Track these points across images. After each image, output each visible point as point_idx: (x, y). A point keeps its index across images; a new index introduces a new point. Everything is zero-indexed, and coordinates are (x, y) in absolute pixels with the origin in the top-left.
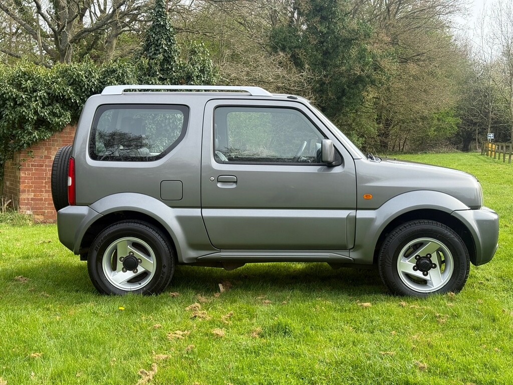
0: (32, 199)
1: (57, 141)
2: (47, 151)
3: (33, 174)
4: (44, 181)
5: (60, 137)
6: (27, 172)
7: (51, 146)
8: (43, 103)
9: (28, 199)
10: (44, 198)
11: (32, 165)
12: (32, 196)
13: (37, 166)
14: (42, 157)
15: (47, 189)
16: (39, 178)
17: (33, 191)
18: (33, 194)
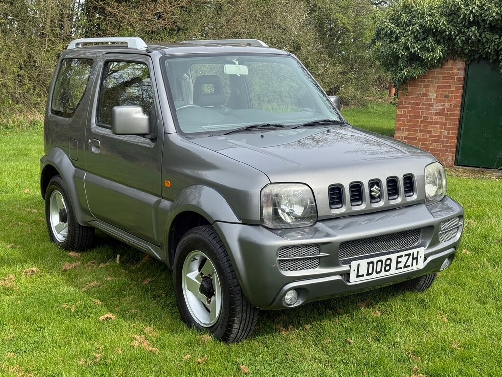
0: (406, 138)
1: (436, 77)
2: (424, 89)
3: (409, 112)
4: (419, 120)
5: (441, 73)
6: (403, 110)
7: (430, 84)
8: (415, 38)
9: (402, 138)
10: (417, 138)
11: (409, 103)
12: (406, 135)
13: (414, 104)
14: (419, 95)
15: (422, 128)
16: (415, 117)
17: (408, 130)
18: (407, 133)
